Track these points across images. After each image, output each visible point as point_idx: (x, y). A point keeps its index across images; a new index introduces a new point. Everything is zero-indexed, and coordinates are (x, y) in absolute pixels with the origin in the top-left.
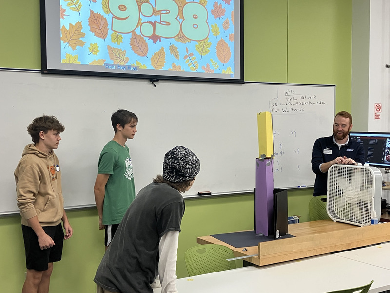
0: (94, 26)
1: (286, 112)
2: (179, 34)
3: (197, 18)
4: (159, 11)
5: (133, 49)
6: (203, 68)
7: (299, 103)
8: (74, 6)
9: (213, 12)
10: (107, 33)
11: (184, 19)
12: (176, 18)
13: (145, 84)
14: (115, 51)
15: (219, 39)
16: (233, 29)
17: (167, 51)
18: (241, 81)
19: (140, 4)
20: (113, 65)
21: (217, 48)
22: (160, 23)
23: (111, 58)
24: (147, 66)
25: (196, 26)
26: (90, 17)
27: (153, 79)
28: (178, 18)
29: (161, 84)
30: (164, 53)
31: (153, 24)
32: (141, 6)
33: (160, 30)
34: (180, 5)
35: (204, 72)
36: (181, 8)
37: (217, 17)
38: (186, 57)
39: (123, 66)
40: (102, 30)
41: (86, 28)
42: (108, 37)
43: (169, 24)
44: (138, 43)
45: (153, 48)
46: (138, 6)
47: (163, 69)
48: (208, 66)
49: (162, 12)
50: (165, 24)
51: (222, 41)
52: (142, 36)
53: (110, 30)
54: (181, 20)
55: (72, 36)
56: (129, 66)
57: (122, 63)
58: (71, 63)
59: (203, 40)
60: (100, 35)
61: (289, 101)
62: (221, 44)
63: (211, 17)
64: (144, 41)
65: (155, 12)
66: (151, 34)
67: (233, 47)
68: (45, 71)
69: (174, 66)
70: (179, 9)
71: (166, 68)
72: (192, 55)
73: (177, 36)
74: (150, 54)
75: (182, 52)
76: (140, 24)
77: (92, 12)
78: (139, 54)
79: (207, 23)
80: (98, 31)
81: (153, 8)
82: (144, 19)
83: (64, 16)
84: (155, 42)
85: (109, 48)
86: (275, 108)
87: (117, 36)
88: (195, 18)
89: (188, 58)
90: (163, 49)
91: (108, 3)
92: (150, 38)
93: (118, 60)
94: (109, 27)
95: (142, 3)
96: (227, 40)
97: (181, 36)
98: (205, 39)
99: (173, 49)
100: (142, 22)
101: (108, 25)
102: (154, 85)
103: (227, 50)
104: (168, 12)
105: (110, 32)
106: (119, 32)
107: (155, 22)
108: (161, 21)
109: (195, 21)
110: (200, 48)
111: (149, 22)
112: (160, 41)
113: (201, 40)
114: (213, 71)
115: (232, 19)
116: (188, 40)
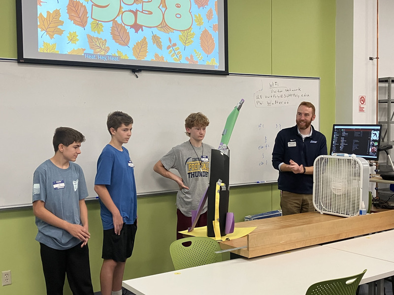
0: (73, 14)
1: (271, 104)
2: (161, 23)
3: (180, 7)
5: (114, 38)
6: (187, 59)
7: (283, 96)
10: (86, 21)
11: (166, 9)
12: (159, 7)
13: (127, 74)
14: (95, 40)
15: (203, 29)
16: (217, 19)
17: (149, 41)
18: (225, 73)
20: (93, 55)
21: (201, 38)
22: (142, 12)
23: (91, 48)
24: (128, 56)
25: (179, 16)
26: (69, 5)
27: (135, 69)
28: (160, 7)
29: (143, 75)
30: (146, 43)
31: (135, 13)
33: (142, 19)
35: (188, 63)
37: (200, 7)
38: (169, 47)
39: (104, 56)
40: (82, 18)
41: (64, 16)
42: (88, 26)
43: (151, 13)
44: (119, 34)
45: (135, 37)
47: (146, 59)
48: (192, 56)
49: (144, 1)
50: (147, 12)
51: (206, 31)
52: (124, 25)
53: (90, 18)
54: (163, 10)
55: (50, 23)
56: (110, 56)
57: (103, 53)
58: (45, 51)
59: (186, 30)
60: (79, 23)
61: (273, 93)
62: (205, 35)
63: (195, 7)
64: (125, 30)
66: (132, 23)
67: (217, 38)
68: (21, 59)
69: (156, 56)
71: (149, 59)
72: (175, 45)
74: (132, 44)
75: (165, 42)
76: (121, 12)
78: (120, 44)
79: (190, 13)
80: (77, 19)
82: (125, 8)
83: (41, 3)
84: (136, 32)
85: (90, 37)
86: (260, 100)
87: (97, 24)
88: (178, 7)
89: (171, 48)
90: (145, 38)
92: (132, 27)
93: (99, 50)
94: (89, 15)
96: (211, 31)
97: (164, 26)
98: (188, 29)
99: (156, 39)
100: (123, 10)
101: (87, 13)
102: (137, 76)
103: (211, 41)
104: (150, 1)
105: (90, 20)
106: (99, 21)
107: (137, 11)
108: (143, 10)
109: (178, 10)
110: (183, 38)
111: (131, 11)
112: (142, 30)
113: (184, 30)
114: (197, 62)
115: (216, 10)
116: (171, 29)
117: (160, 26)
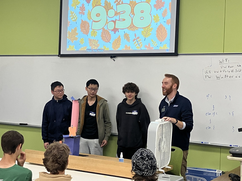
0: (83, 29)
1: (220, 78)
2: (130, 26)
4: (119, 13)
5: (102, 39)
6: (146, 46)
7: (234, 71)
8: (74, 19)
9: (155, 6)
10: (89, 31)
11: (134, 15)
12: (129, 15)
13: (109, 59)
14: (92, 41)
15: (159, 24)
16: (171, 15)
17: (122, 37)
19: (107, 10)
20: (91, 49)
21: (157, 31)
22: (119, 20)
23: (90, 46)
24: (109, 49)
25: (141, 18)
26: (81, 24)
27: (113, 56)
29: (118, 59)
30: (120, 39)
31: (115, 22)
32: (108, 12)
33: (119, 25)
34: (132, 6)
35: (146, 49)
36: (133, 8)
37: (158, 9)
38: (134, 40)
39: (96, 50)
40: (87, 30)
41: (79, 30)
42: (90, 33)
43: (124, 20)
44: (105, 35)
45: (114, 36)
46: (106, 12)
47: (119, 49)
48: (149, 44)
49: (121, 13)
50: (122, 20)
51: (161, 25)
52: (108, 30)
54: (132, 16)
56: (99, 49)
57: (95, 48)
58: (70, 50)
59: (147, 27)
60: (85, 33)
61: (223, 69)
62: (161, 28)
63: (154, 9)
64: (109, 33)
65: (116, 14)
66: (113, 28)
67: (169, 28)
68: (60, 55)
69: (126, 47)
70: (132, 9)
71: (121, 49)
72: (138, 38)
73: (129, 27)
74: (112, 41)
75: (132, 37)
76: (107, 23)
77: (82, 21)
78: (106, 42)
79: (151, 15)
80: (85, 31)
81: (115, 11)
82: (110, 19)
83: (69, 25)
84: (115, 33)
85: (90, 40)
86: (209, 74)
87: (94, 32)
88: (142, 12)
89: (136, 40)
90: (120, 36)
91: (91, 14)
92: (112, 30)
93: (94, 46)
94: (90, 28)
95: (108, 10)
96: (165, 25)
97: (132, 27)
98: (148, 26)
99: (126, 36)
100: (108, 21)
101: (89, 26)
102: (114, 60)
103: (164, 32)
104: (124, 12)
105: (90, 30)
106: (95, 30)
107: (116, 20)
108: (119, 19)
109: (142, 15)
110: (144, 32)
111: (113, 21)
112: (118, 32)
113: (145, 27)
114: (153, 48)
115: (169, 9)
116: (137, 28)
117: (130, 27)
